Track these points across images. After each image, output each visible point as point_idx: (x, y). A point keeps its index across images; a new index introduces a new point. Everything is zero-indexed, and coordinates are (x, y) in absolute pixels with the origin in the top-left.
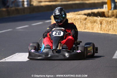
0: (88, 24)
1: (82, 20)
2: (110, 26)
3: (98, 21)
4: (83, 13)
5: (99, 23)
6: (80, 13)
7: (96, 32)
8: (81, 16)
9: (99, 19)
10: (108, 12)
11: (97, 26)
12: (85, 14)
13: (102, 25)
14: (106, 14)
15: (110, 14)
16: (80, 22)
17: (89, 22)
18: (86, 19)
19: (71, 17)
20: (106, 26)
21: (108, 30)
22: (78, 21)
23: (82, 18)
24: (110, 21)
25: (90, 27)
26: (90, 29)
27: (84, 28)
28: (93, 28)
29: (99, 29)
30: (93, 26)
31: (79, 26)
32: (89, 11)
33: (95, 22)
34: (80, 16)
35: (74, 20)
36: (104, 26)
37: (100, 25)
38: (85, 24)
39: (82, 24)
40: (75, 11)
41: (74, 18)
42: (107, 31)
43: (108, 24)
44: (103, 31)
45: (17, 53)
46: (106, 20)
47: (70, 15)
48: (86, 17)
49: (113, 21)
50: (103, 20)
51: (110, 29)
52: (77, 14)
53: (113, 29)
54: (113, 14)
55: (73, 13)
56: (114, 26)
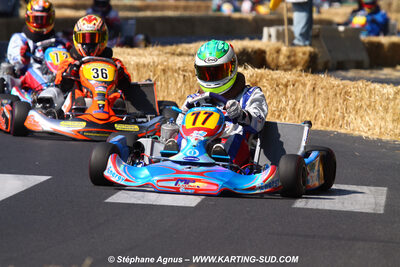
1: (190, 74)
2: (283, 100)
6: (184, 51)
9: (249, 72)
10: (278, 51)
14: (269, 58)
15: (282, 59)
16: (184, 81)
19: (154, 62)
21: (277, 113)
22: (176, 75)
24: (284, 81)
31: (179, 95)
34: (184, 62)
35: (164, 70)
39: (191, 88)
40: (164, 44)
41: (162, 64)
43: (278, 93)
46: (272, 79)
47: (151, 54)
49: (296, 81)
50: (262, 77)
51: (285, 110)
52: (173, 54)
53: (294, 109)
54: (293, 59)
55: (159, 47)
56: (297, 99)
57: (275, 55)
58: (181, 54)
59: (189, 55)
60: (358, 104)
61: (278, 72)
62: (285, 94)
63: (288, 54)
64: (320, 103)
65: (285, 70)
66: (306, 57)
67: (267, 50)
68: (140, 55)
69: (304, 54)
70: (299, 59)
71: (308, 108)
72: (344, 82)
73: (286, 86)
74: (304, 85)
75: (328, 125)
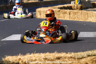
0: (61, 14)
1: (57, 12)
2: (75, 16)
3: (68, 12)
4: (57, 7)
5: (68, 13)
7: (66, 19)
8: (56, 9)
9: (68, 11)
10: (74, 6)
11: (67, 16)
12: (59, 8)
13: (71, 15)
14: (73, 7)
15: (75, 8)
16: (56, 13)
17: (62, 13)
18: (59, 11)
20: (73, 15)
23: (57, 10)
24: (75, 12)
25: (62, 17)
26: (63, 18)
27: (58, 17)
28: (64, 17)
29: (68, 18)
30: (64, 16)
32: (62, 6)
33: (65, 13)
36: (72, 16)
37: (69, 15)
38: (59, 14)
39: (57, 15)
40: (52, 6)
42: (74, 19)
44: (71, 19)
45: (13, 35)
46: (73, 12)
48: (59, 9)
49: (78, 12)
50: (71, 11)
51: (76, 18)
52: (53, 8)
53: (78, 17)
54: (77, 7)
55: (51, 7)
56: (78, 15)
57: (74, 7)
58: (55, 8)
59: (57, 8)
60: (90, 15)
61: (74, 10)
62: (76, 15)
63: (76, 6)
64: (83, 16)
65: (76, 10)
66: (80, 7)
67: (72, 6)
68: (47, 9)
69: (80, 6)
70: (78, 7)
71: (80, 17)
72: (87, 11)
73: (76, 13)
74: (79, 12)
75: (84, 20)
